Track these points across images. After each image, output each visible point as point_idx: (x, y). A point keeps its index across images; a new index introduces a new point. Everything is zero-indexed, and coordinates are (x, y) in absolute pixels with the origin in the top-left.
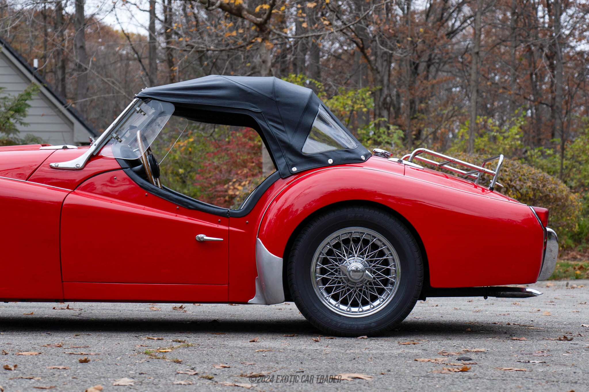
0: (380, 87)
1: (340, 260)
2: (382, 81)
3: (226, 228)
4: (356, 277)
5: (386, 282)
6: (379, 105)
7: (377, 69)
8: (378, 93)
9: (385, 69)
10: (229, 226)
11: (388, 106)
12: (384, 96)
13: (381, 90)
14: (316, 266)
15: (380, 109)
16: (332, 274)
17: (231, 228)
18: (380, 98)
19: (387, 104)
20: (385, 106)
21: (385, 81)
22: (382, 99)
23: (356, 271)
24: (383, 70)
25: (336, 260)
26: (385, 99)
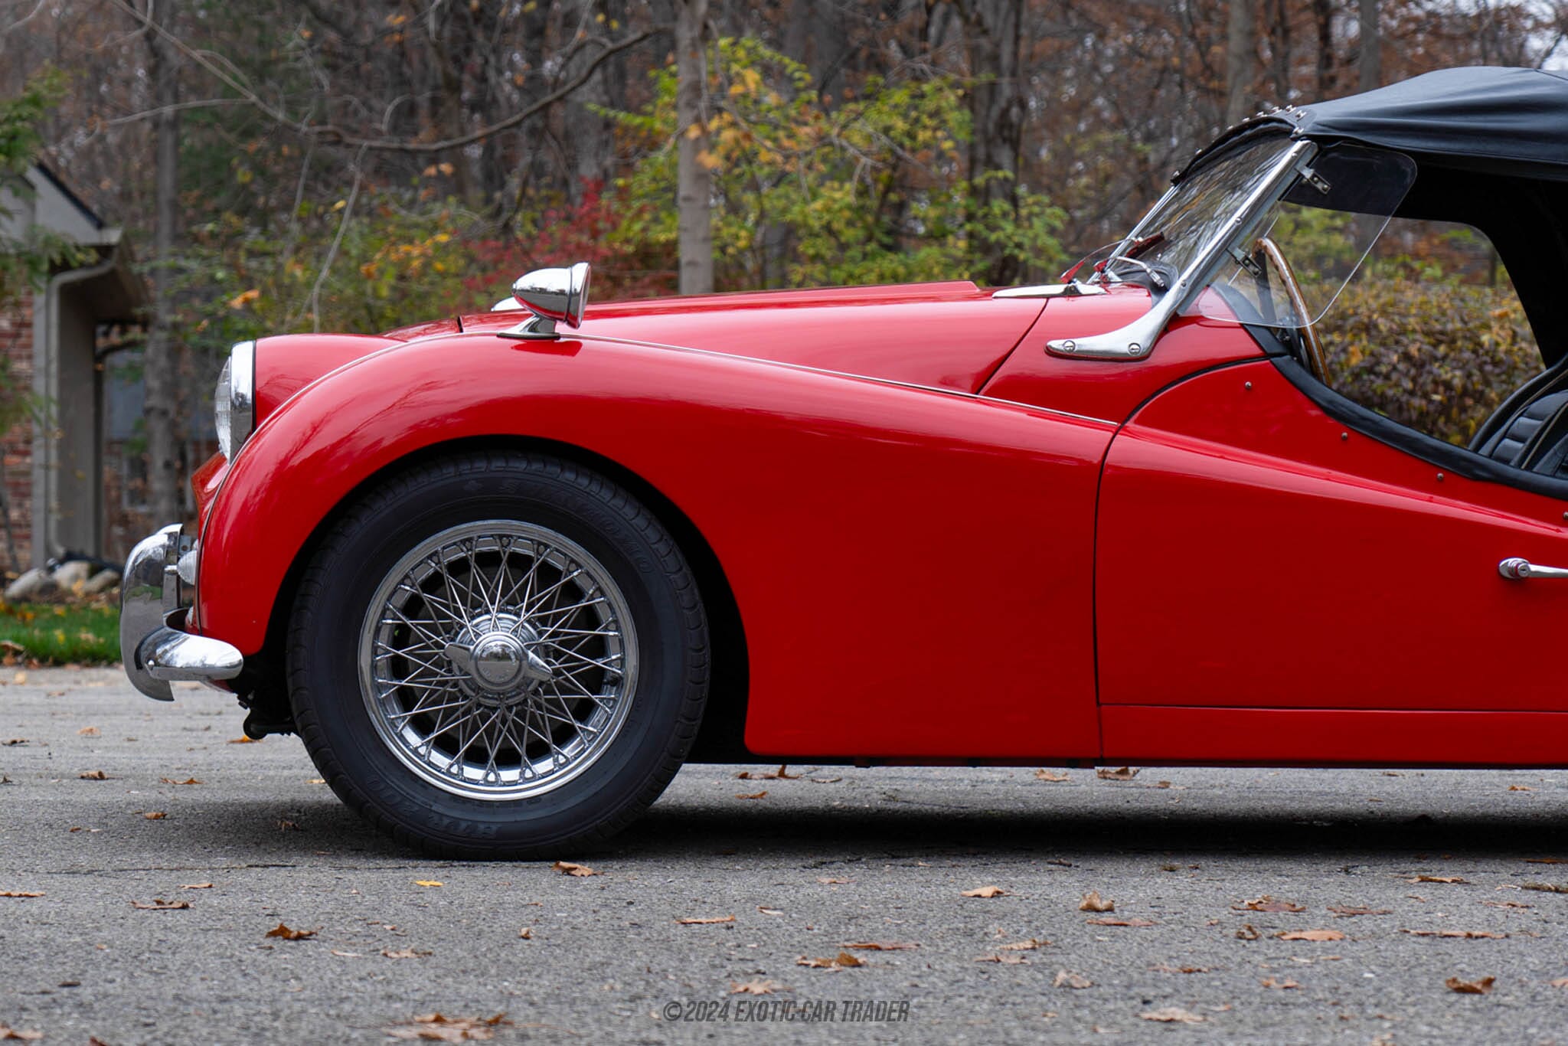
0: (992, 77)
2: (994, 59)
6: (985, 131)
7: (979, 22)
8: (983, 95)
9: (1005, 21)
11: (1014, 135)
12: (1003, 103)
13: (993, 88)
15: (989, 142)
18: (989, 109)
19: (1011, 126)
20: (1006, 133)
21: (1006, 59)
22: (995, 112)
24: (1000, 24)
26: (1005, 113)
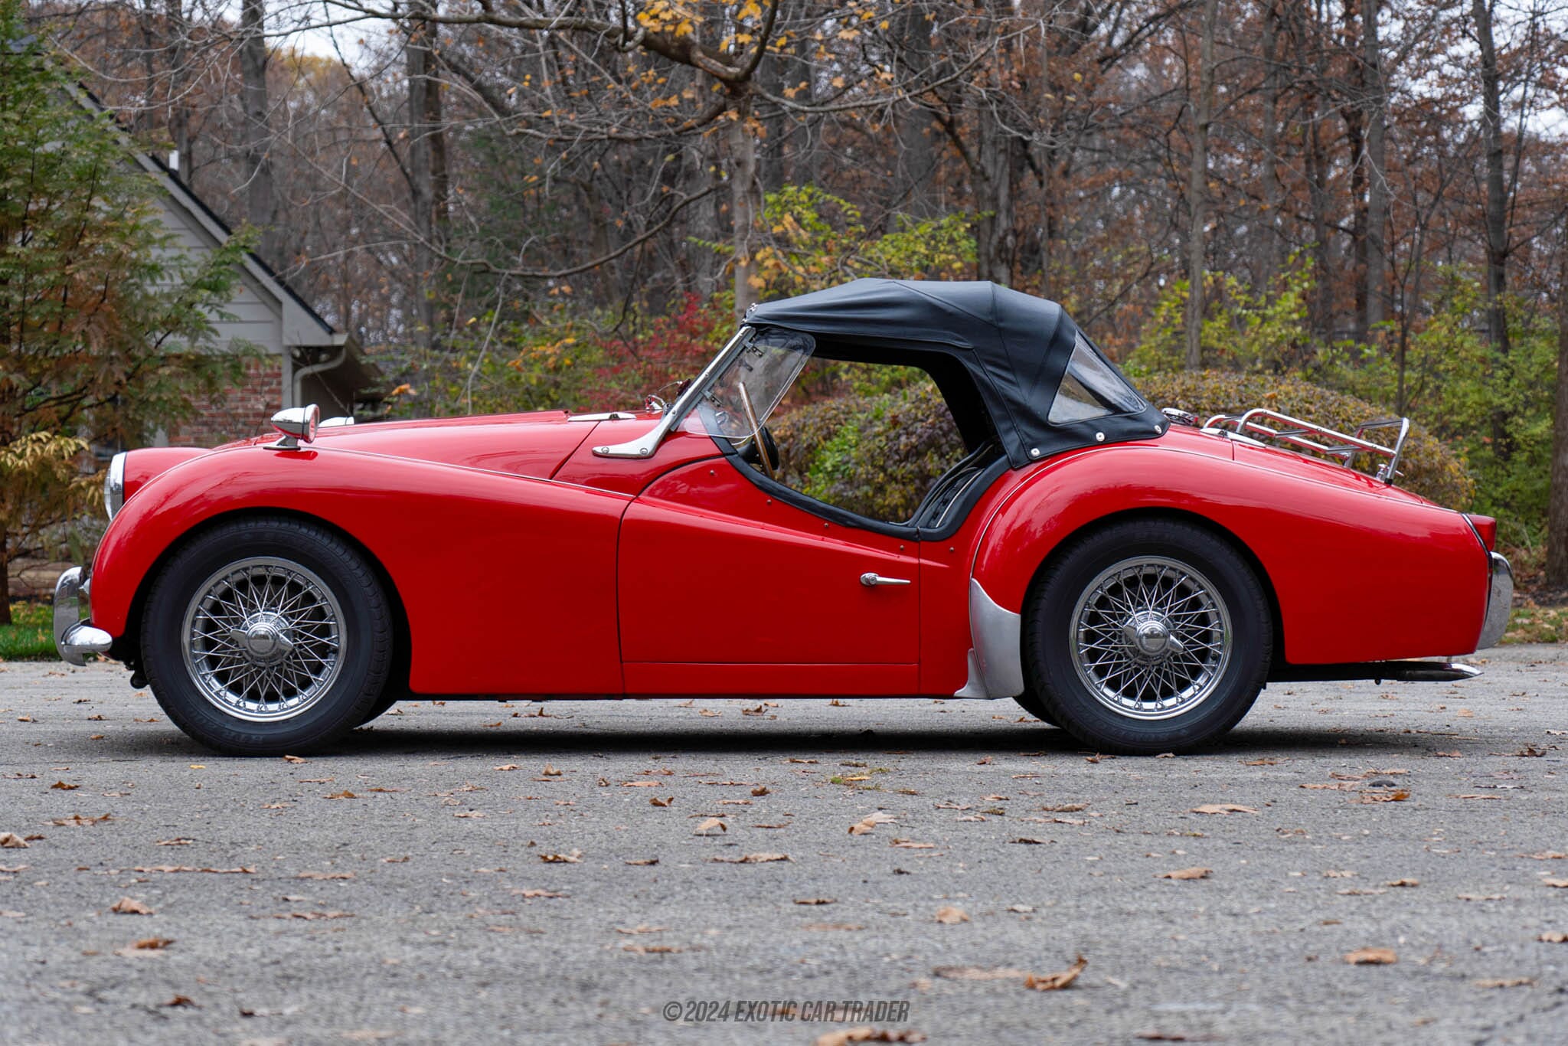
0: (992, 213)
1: (1121, 616)
2: (994, 199)
3: (914, 561)
4: (1152, 646)
5: (1203, 655)
6: (988, 254)
7: (983, 172)
8: (986, 226)
10: (918, 557)
11: (1010, 257)
12: (1001, 233)
13: (993, 219)
14: (1077, 627)
15: (990, 262)
16: (1107, 642)
17: (922, 561)
18: (990, 238)
19: (1007, 250)
20: (1003, 255)
21: (1003, 199)
22: (995, 240)
23: (1152, 635)
24: (998, 173)
25: (1113, 617)
26: (1002, 240)
